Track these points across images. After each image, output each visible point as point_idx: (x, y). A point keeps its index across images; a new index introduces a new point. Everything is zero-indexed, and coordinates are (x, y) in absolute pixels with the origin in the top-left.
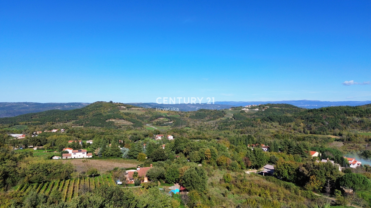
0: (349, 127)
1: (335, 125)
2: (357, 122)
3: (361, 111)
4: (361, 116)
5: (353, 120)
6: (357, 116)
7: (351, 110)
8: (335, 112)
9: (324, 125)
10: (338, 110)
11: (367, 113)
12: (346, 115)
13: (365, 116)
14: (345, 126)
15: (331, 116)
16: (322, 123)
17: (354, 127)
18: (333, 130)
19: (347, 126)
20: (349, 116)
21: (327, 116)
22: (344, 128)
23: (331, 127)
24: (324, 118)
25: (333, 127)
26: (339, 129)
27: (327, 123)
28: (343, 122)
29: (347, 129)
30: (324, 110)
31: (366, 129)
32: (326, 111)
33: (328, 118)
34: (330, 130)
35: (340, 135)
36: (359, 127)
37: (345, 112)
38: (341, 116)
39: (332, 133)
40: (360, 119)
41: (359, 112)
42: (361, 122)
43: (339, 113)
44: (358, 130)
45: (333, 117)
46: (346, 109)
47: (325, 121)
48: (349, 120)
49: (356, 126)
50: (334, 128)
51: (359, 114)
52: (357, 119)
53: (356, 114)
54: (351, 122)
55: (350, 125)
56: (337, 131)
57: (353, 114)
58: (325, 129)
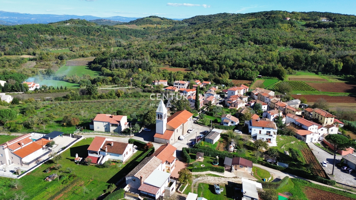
0: (42, 46)
1: (29, 45)
2: (49, 40)
3: (52, 29)
4: (53, 34)
5: (45, 39)
6: (49, 35)
7: (44, 28)
8: (29, 31)
9: (18, 44)
10: (31, 29)
11: (57, 31)
12: (39, 33)
13: (55, 34)
14: (38, 45)
15: (24, 35)
16: (16, 43)
17: (47, 46)
18: (27, 50)
19: (40, 44)
20: (42, 34)
21: (22, 35)
22: (38, 47)
23: (25, 47)
24: (18, 38)
25: (27, 46)
26: (33, 48)
27: (21, 43)
28: (37, 41)
29: (40, 47)
30: (17, 28)
31: (57, 47)
32: (20, 30)
33: (22, 37)
34: (25, 49)
35: (34, 54)
36: (51, 45)
37: (38, 31)
38: (35, 34)
39: (26, 53)
40: (52, 37)
41: (50, 30)
42: (52, 40)
43: (33, 32)
44: (50, 48)
45: (27, 36)
46: (38, 27)
47: (18, 41)
48: (42, 38)
49: (48, 45)
50: (28, 48)
51: (50, 32)
52: (49, 37)
53: (48, 32)
54: (43, 41)
55: (43, 43)
56: (31, 50)
57: (45, 33)
58: (19, 49)
